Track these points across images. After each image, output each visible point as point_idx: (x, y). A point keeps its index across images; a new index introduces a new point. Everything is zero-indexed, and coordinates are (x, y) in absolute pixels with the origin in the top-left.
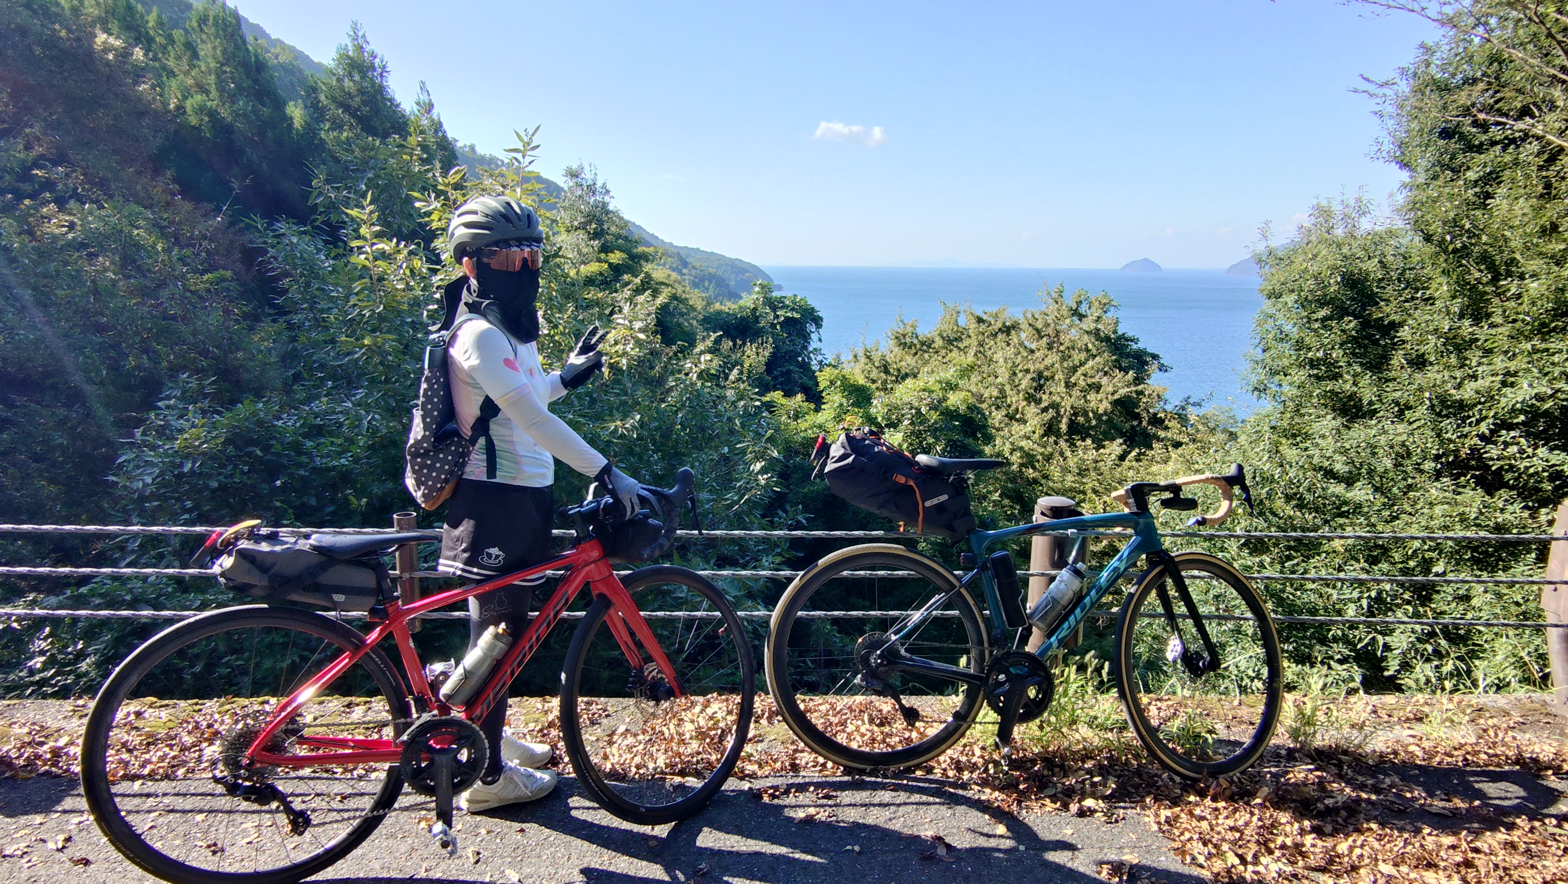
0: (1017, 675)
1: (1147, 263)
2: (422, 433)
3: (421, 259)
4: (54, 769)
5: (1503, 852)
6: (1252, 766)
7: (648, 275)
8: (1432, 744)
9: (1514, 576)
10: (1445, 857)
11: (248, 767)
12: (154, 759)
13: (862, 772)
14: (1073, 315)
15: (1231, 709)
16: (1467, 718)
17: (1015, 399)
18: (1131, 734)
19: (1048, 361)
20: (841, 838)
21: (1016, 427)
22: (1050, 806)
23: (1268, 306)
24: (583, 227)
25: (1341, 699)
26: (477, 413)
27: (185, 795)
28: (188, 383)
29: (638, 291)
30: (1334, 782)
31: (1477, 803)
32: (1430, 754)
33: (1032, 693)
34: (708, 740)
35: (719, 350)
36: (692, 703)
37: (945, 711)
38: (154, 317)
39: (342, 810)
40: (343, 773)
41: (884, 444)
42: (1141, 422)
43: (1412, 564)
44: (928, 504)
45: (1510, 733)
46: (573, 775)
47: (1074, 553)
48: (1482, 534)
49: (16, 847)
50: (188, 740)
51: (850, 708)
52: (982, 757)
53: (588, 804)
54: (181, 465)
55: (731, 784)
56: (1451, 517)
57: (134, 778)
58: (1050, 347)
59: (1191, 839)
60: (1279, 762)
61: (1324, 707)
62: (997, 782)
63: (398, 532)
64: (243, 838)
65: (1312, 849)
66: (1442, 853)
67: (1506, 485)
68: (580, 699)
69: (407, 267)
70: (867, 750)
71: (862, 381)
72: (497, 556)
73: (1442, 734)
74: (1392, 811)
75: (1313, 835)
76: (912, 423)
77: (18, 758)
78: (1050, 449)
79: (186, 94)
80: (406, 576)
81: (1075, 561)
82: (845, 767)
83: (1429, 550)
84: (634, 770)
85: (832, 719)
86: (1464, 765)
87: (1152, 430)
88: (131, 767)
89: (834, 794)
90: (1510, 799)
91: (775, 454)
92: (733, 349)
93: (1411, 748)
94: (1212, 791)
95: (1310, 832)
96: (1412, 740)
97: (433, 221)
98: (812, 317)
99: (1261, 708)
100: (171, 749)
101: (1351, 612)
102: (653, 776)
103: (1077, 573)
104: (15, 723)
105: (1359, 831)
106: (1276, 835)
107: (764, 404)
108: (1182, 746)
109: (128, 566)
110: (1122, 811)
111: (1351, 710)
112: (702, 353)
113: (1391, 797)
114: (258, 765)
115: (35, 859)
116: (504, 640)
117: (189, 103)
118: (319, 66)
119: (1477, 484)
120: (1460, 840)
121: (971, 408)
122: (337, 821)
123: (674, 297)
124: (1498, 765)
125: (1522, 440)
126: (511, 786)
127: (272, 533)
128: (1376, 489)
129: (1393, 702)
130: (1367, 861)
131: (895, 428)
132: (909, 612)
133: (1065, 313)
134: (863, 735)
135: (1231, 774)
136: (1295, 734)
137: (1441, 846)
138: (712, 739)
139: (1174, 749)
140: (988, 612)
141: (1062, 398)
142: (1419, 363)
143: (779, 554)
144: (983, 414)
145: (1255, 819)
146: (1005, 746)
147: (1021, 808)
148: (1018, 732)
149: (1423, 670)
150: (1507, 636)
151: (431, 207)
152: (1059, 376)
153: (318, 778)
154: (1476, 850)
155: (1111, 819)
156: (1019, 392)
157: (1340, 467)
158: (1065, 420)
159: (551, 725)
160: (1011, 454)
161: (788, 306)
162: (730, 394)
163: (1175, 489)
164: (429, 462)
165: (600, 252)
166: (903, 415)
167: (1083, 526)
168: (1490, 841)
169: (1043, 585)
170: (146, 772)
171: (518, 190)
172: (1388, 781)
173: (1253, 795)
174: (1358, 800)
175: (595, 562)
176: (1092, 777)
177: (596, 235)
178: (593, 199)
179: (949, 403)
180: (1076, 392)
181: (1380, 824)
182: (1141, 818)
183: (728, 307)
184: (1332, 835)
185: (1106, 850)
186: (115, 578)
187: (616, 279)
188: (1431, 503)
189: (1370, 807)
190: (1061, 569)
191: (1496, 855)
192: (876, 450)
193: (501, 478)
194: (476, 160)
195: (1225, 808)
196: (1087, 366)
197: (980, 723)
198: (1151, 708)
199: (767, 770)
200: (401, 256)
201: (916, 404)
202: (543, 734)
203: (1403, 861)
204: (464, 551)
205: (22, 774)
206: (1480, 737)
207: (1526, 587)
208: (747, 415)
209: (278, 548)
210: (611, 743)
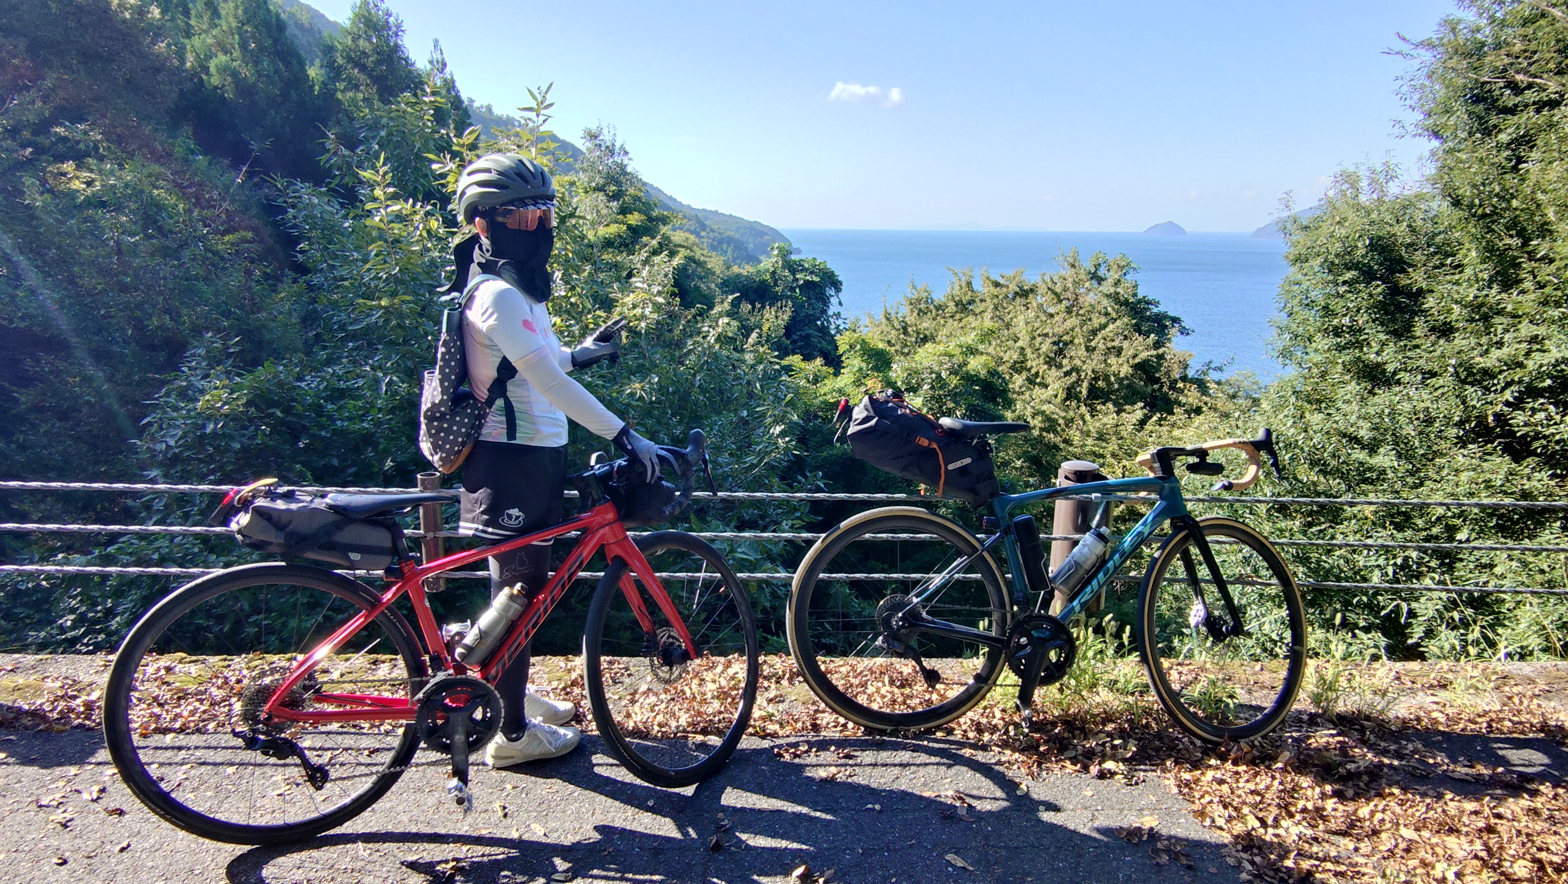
0: (1039, 638)
1: (1172, 227)
2: (440, 397)
3: (437, 220)
4: (87, 722)
5: (1526, 818)
6: (1274, 731)
7: (666, 238)
8: (1455, 711)
9: (1541, 544)
10: (1467, 822)
11: (267, 722)
12: (185, 714)
13: (882, 732)
14: (1091, 279)
15: (1253, 674)
16: (1492, 685)
17: (1036, 364)
18: (1152, 697)
19: (1069, 324)
20: (862, 798)
21: (1037, 391)
22: (1070, 767)
23: (1293, 272)
24: (600, 188)
25: (1364, 665)
26: (494, 374)
27: (216, 748)
28: (213, 343)
29: (655, 253)
30: (1356, 747)
31: (1500, 770)
32: (1453, 721)
33: (1053, 656)
34: (729, 700)
35: (737, 313)
36: (713, 663)
37: (965, 674)
38: (176, 277)
39: (369, 765)
40: (370, 728)
41: (907, 408)
42: (1161, 387)
43: (1435, 531)
44: (951, 467)
45: (1535, 701)
46: (597, 733)
47: (1097, 517)
48: (1507, 501)
49: (51, 797)
50: (218, 694)
51: (870, 670)
52: (1003, 719)
53: (611, 761)
54: (204, 426)
55: (746, 743)
56: (1477, 484)
57: (165, 731)
58: (1069, 311)
59: (1211, 802)
60: (1301, 726)
61: (1347, 673)
62: (1017, 744)
63: (421, 491)
64: (273, 790)
65: (1333, 813)
66: (1465, 819)
67: (1533, 453)
68: (602, 658)
69: (424, 228)
70: (888, 711)
71: (881, 346)
72: (518, 517)
73: (1466, 701)
74: (1413, 775)
75: (1335, 800)
76: (932, 388)
77: (51, 711)
78: (1071, 413)
79: (210, 54)
80: (431, 535)
81: (1099, 526)
82: (866, 727)
83: (1453, 517)
84: (656, 728)
85: (853, 681)
86: (1488, 732)
87: (1173, 395)
88: (162, 721)
89: (855, 754)
90: (1534, 766)
91: (795, 418)
92: (752, 313)
93: (1435, 715)
94: (1233, 755)
95: (1331, 797)
96: (1435, 707)
97: (448, 182)
98: (831, 281)
99: (1283, 674)
100: (202, 704)
101: (1376, 578)
102: (675, 734)
103: (1101, 537)
104: (48, 677)
105: (1381, 795)
106: (1297, 799)
107: (784, 368)
108: (1204, 710)
109: (154, 525)
110: (1142, 774)
111: (1374, 676)
112: (721, 315)
113: (1413, 763)
114: (276, 720)
115: (70, 809)
116: (519, 601)
117: (212, 64)
118: (335, 25)
119: (1504, 451)
120: (1482, 805)
121: (993, 373)
122: (364, 775)
123: (690, 259)
124: (1523, 732)
125: (1552, 408)
126: (536, 743)
127: (289, 491)
128: (1399, 456)
129: (1416, 668)
130: (1388, 825)
131: (915, 392)
132: (931, 575)
133: (1083, 277)
134: (883, 697)
135: (1252, 738)
136: (1316, 699)
137: (1463, 811)
138: (733, 699)
139: (1196, 713)
140: (1010, 576)
141: (1084, 362)
142: (1445, 331)
143: (799, 518)
144: (1004, 380)
145: (1276, 783)
146: (1025, 708)
147: (1041, 770)
148: (1039, 694)
149: (1448, 638)
150: (1531, 604)
151: (447, 169)
152: (1079, 340)
153: (346, 733)
154: (1499, 816)
155: (1131, 781)
156: (1039, 356)
157: (1365, 433)
158: (1085, 384)
159: (574, 683)
160: (1033, 418)
161: (807, 270)
162: (748, 357)
163: (1202, 453)
164: (445, 425)
165: (618, 214)
166: (923, 380)
167: (1107, 490)
168: (1513, 807)
169: (1066, 550)
170: (177, 725)
171: (533, 150)
172: (1410, 747)
173: (1274, 759)
174: (1381, 765)
175: (610, 524)
176: (1112, 740)
177: (616, 197)
178: (611, 160)
179: (969, 367)
180: (1097, 356)
181: (1402, 789)
182: (1161, 781)
183: (746, 270)
184: (1353, 799)
185: (1126, 812)
186: (142, 536)
187: (635, 242)
188: (1456, 471)
189: (1392, 772)
190: (1084, 533)
191: (1519, 821)
192: (899, 412)
193: (521, 439)
194: (492, 120)
195: (1246, 772)
196: (1107, 330)
197: (1001, 686)
198: (1172, 672)
199: (788, 730)
200: (418, 217)
201: (937, 369)
202: (566, 692)
203: (1425, 827)
204: (483, 513)
205: (57, 727)
206: (1505, 705)
207: (1552, 556)
208: (766, 378)
209: (294, 506)
210: (633, 702)
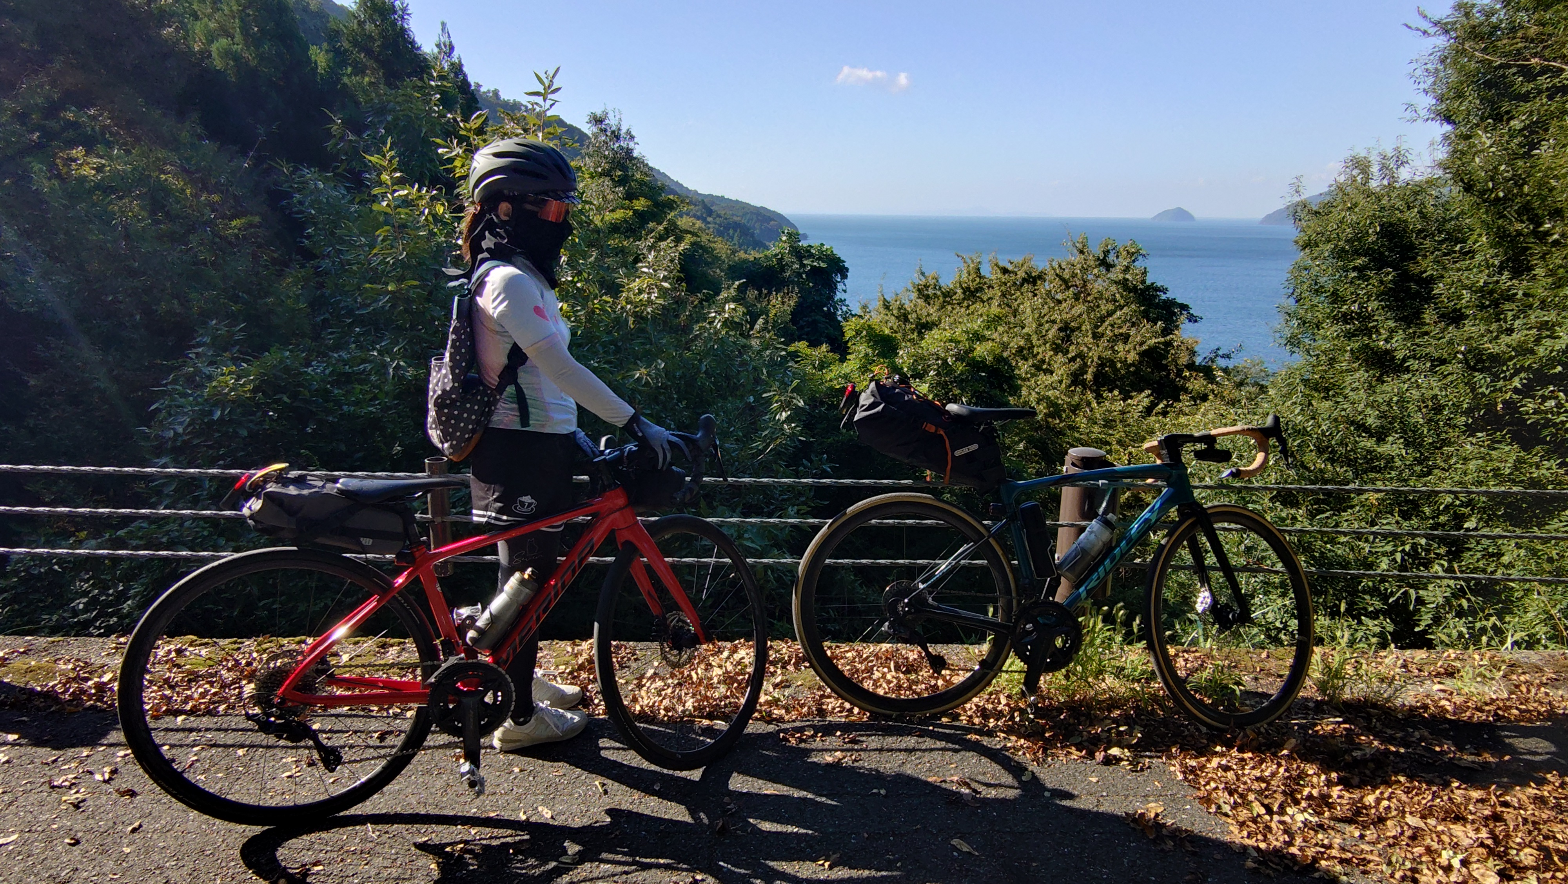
0: (1045, 624)
1: (1181, 214)
2: (450, 384)
3: (443, 205)
4: (99, 704)
5: (1532, 806)
6: (1279, 718)
7: (672, 223)
8: (1463, 699)
9: (1549, 532)
10: (1473, 810)
11: (278, 706)
12: (196, 696)
13: (888, 718)
14: (1100, 265)
15: (1259, 662)
16: (1500, 673)
17: (1044, 352)
18: (1157, 685)
19: (1076, 310)
20: (868, 782)
21: (1042, 377)
22: (1075, 754)
23: (1302, 257)
24: (606, 174)
25: (1371, 653)
26: (504, 360)
27: (226, 730)
28: (217, 330)
29: (661, 238)
30: (1362, 735)
31: (1507, 758)
32: (1459, 709)
33: (1059, 642)
34: (735, 685)
35: (744, 299)
36: (719, 648)
37: (971, 660)
38: (183, 262)
39: (379, 748)
40: (379, 711)
41: (914, 393)
42: (1169, 374)
43: (1442, 519)
44: (958, 453)
45: (1543, 689)
46: (605, 717)
47: (1104, 505)
48: (1516, 489)
49: (64, 778)
50: (228, 677)
51: (876, 655)
52: (1008, 705)
53: (616, 744)
54: (211, 413)
55: (753, 727)
56: (1485, 472)
57: (177, 713)
58: (1077, 297)
59: (1217, 788)
60: (1307, 714)
61: (1353, 660)
62: (1023, 730)
63: (429, 477)
64: (283, 772)
65: (1339, 801)
66: (1471, 807)
67: (1543, 441)
68: (613, 643)
69: (429, 213)
70: (893, 696)
71: (885, 331)
72: (530, 504)
73: (1472, 689)
74: (1420, 763)
75: (1341, 787)
76: (938, 374)
77: (63, 693)
78: (1076, 399)
79: (211, 38)
80: (438, 520)
81: (1106, 512)
82: (872, 712)
83: (1461, 506)
84: (662, 712)
85: (859, 666)
86: (1495, 720)
87: (1180, 383)
88: (173, 703)
89: (861, 738)
90: (1541, 754)
91: (801, 404)
92: (758, 298)
93: (1443, 703)
94: (1238, 742)
95: (1337, 784)
96: (1442, 695)
97: (455, 167)
98: (838, 267)
99: (1290, 661)
100: (212, 686)
101: (1383, 565)
102: (681, 718)
103: (1107, 523)
104: (60, 659)
105: (1389, 784)
106: (1302, 786)
107: (790, 354)
108: (1210, 696)
109: (165, 508)
110: (1147, 760)
111: (1381, 664)
112: (727, 300)
113: (1419, 751)
114: (290, 704)
115: (82, 790)
116: (530, 586)
117: (214, 48)
118: (342, 8)
119: (1513, 439)
120: (1489, 794)
121: (999, 359)
122: (373, 758)
123: (696, 245)
124: (1530, 720)
125: (1561, 395)
126: (542, 727)
127: (300, 476)
128: (1407, 444)
129: (1424, 656)
130: (1394, 813)
131: (921, 378)
132: (937, 561)
133: (1092, 263)
134: (889, 682)
135: (1258, 725)
136: (1322, 687)
137: (1470, 799)
138: (740, 684)
139: (1201, 700)
140: (1016, 562)
141: (1090, 349)
142: (1456, 318)
143: (804, 503)
144: (1010, 366)
145: (1282, 770)
146: (1031, 694)
147: (1047, 756)
148: (1044, 681)
149: (1457, 626)
150: (1539, 593)
151: (454, 154)
152: (1087, 326)
153: (355, 716)
154: (1506, 804)
155: (1136, 768)
156: (1045, 343)
157: (1372, 421)
158: (1091, 370)
159: (584, 666)
160: (1038, 403)
161: (814, 256)
162: (755, 343)
163: (1210, 440)
164: (456, 413)
165: (625, 199)
166: (929, 366)
167: (1115, 477)
168: (1520, 795)
169: (1073, 537)
170: (188, 707)
171: (540, 135)
172: (1417, 734)
173: (1280, 746)
174: (1387, 753)
175: (620, 509)
176: (1118, 726)
177: (621, 182)
178: (617, 145)
179: (976, 353)
180: (1103, 342)
181: (1408, 776)
182: (1166, 767)
183: (753, 255)
184: (1359, 787)
185: (1131, 798)
186: (152, 519)
187: (641, 227)
188: (1464, 459)
189: (1398, 760)
190: (1091, 520)
191: (1525, 810)
192: (907, 398)
193: (533, 426)
194: (499, 105)
195: (1251, 759)
196: (1115, 316)
197: (1006, 672)
198: (1178, 659)
199: (794, 715)
200: (423, 202)
201: (943, 355)
202: (573, 676)
203: (1431, 814)
204: (496, 500)
205: (69, 708)
206: (1513, 693)
207: (1561, 543)
208: (772, 365)
209: (305, 492)
210: (640, 686)
